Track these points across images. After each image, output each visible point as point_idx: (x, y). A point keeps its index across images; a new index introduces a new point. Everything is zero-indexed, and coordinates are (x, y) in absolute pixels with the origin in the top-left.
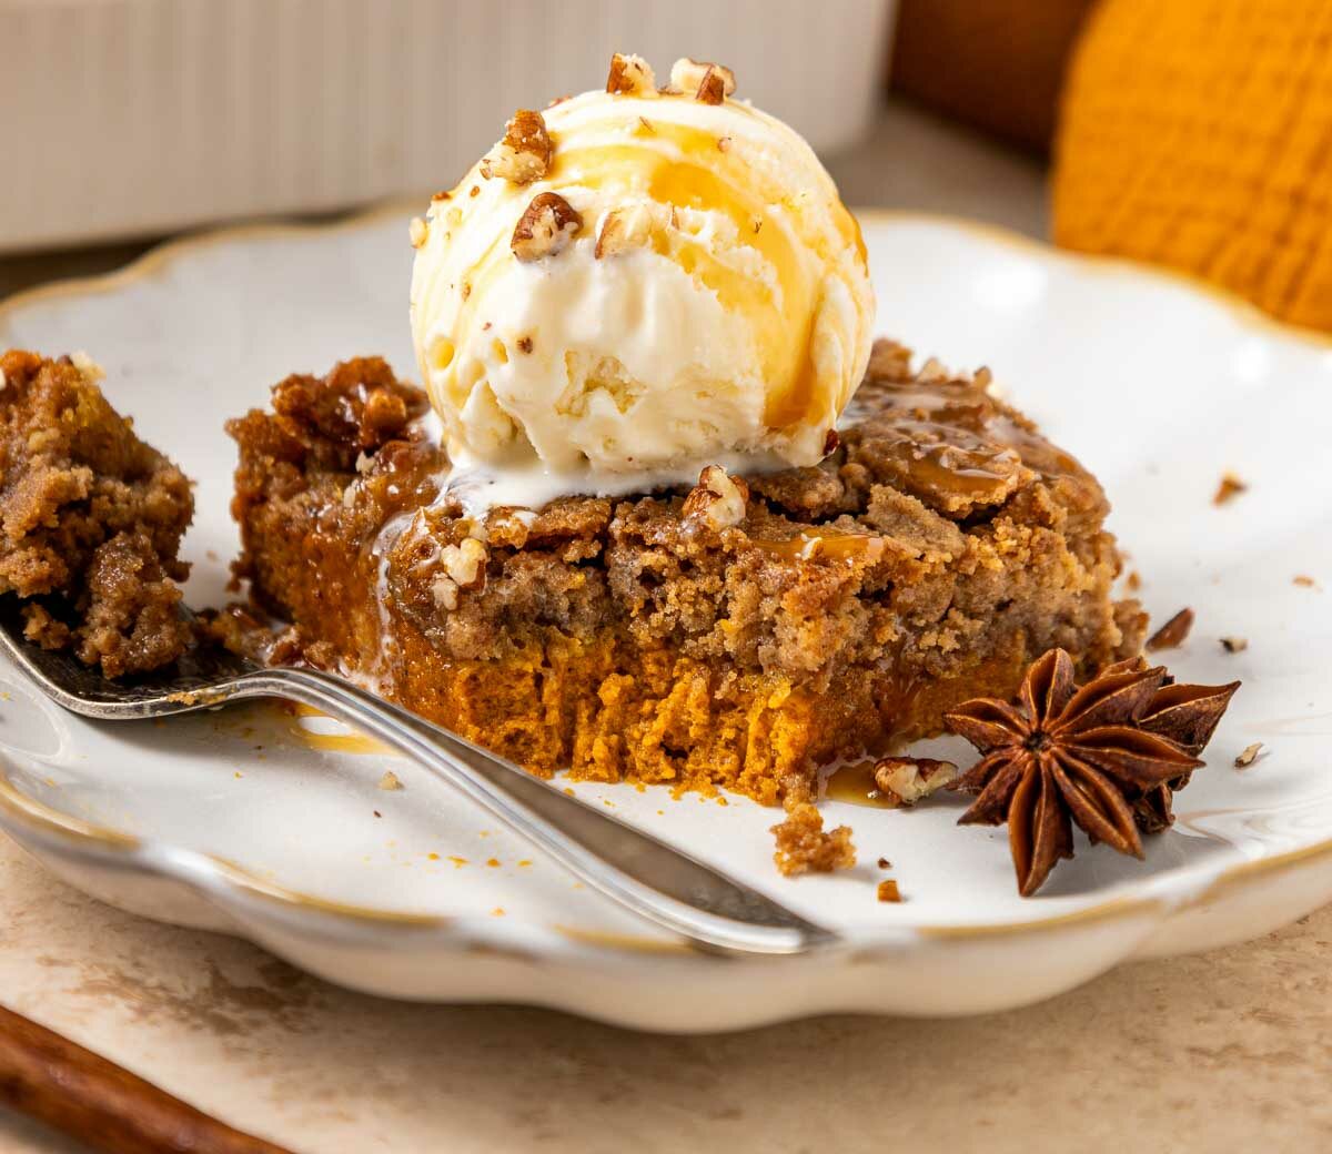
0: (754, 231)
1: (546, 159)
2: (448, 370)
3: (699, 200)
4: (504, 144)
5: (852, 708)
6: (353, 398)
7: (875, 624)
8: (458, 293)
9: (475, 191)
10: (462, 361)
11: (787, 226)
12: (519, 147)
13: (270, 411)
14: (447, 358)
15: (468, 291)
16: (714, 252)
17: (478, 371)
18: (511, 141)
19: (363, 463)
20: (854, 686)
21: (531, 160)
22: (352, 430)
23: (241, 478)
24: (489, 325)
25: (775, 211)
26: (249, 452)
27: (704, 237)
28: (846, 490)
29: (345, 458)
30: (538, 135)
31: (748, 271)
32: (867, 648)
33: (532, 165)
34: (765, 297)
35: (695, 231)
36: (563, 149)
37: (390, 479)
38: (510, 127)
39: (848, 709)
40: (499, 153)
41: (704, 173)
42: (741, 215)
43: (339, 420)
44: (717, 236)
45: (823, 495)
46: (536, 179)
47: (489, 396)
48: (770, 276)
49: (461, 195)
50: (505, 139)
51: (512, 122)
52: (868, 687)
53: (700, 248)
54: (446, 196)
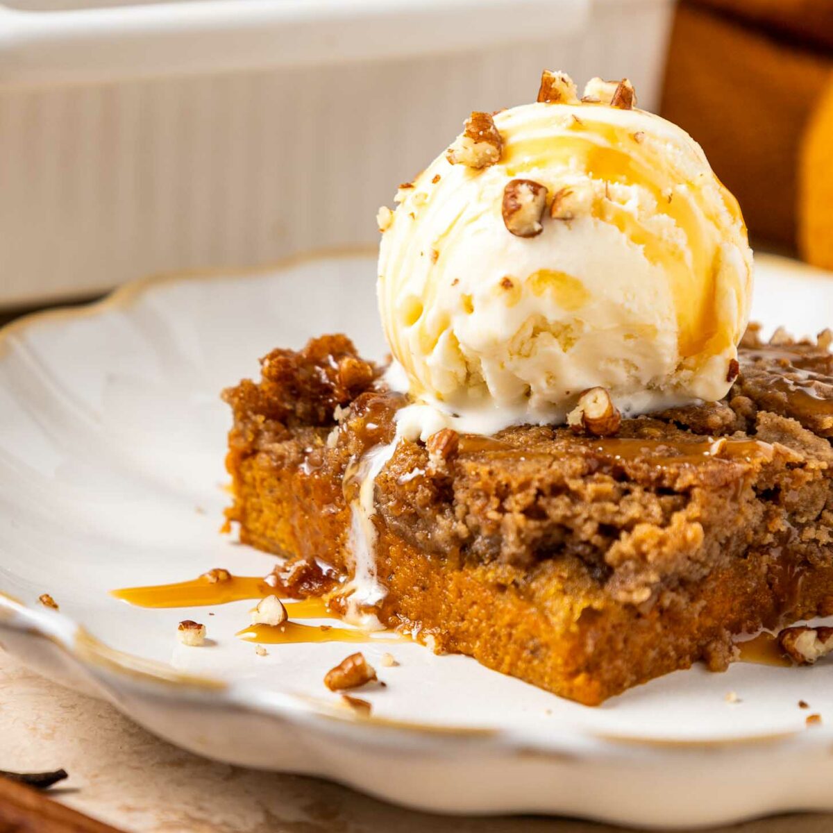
0: (668, 203)
1: (499, 148)
2: (417, 325)
3: (624, 178)
4: (465, 136)
5: (754, 585)
6: (325, 365)
7: (767, 517)
8: (428, 258)
9: (436, 179)
10: (430, 316)
11: (692, 201)
12: (478, 139)
13: (257, 379)
14: (415, 314)
15: (436, 256)
16: (639, 219)
17: (445, 323)
18: (469, 133)
19: (339, 414)
20: (754, 567)
21: (487, 148)
22: (328, 390)
23: (236, 435)
24: (456, 281)
25: (682, 189)
26: (242, 415)
27: (631, 206)
28: (737, 419)
29: (322, 412)
30: (491, 130)
31: (665, 236)
32: (761, 534)
33: (488, 152)
34: (680, 258)
35: (624, 203)
36: (512, 140)
37: (367, 420)
38: (468, 125)
39: (750, 586)
40: (461, 144)
41: (626, 158)
42: (657, 192)
43: (317, 383)
44: (640, 208)
45: (723, 418)
46: (493, 164)
47: (454, 342)
48: (682, 241)
49: (423, 184)
50: (465, 132)
51: (469, 120)
52: (764, 569)
53: (630, 216)
54: (409, 186)
